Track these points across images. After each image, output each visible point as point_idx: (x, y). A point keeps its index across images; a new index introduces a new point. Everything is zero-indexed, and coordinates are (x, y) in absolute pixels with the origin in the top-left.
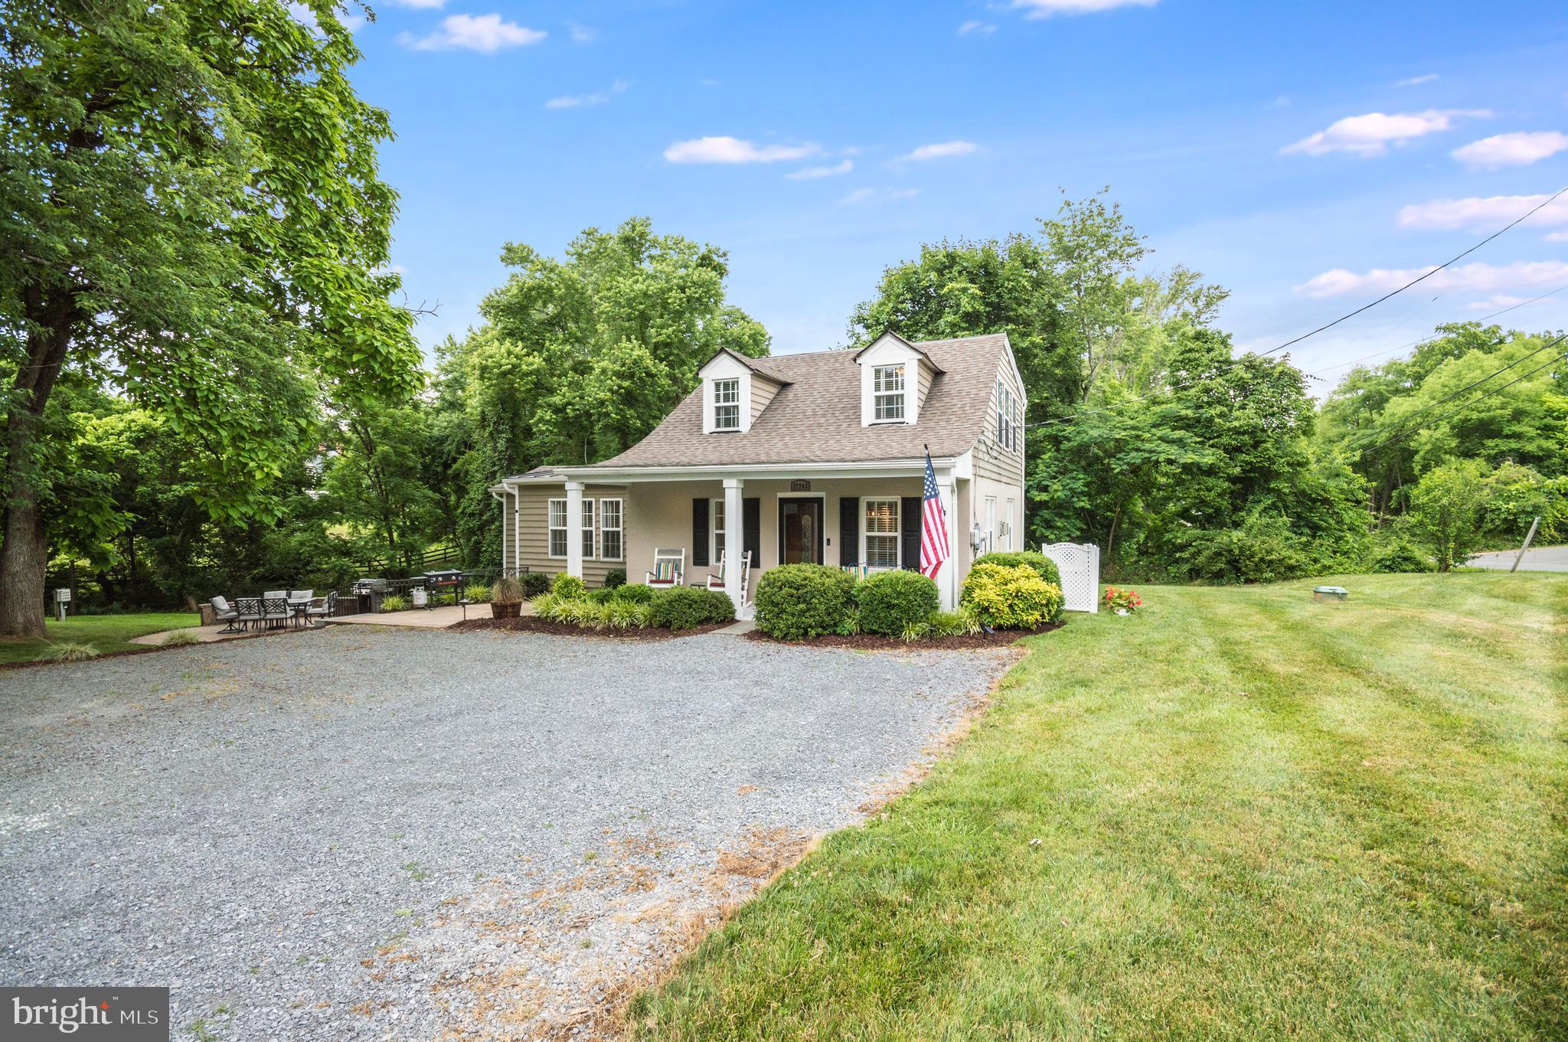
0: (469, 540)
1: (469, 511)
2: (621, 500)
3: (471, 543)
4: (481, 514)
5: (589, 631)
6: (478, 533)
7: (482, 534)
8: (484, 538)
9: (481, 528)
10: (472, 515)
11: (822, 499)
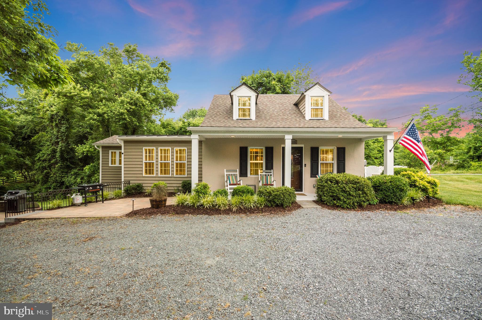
0: (42, 172)
1: (42, 159)
2: (186, 148)
3: (44, 173)
4: (50, 160)
5: (228, 211)
6: (48, 168)
7: (50, 169)
8: (51, 171)
9: (50, 167)
10: (44, 161)
11: (302, 147)
